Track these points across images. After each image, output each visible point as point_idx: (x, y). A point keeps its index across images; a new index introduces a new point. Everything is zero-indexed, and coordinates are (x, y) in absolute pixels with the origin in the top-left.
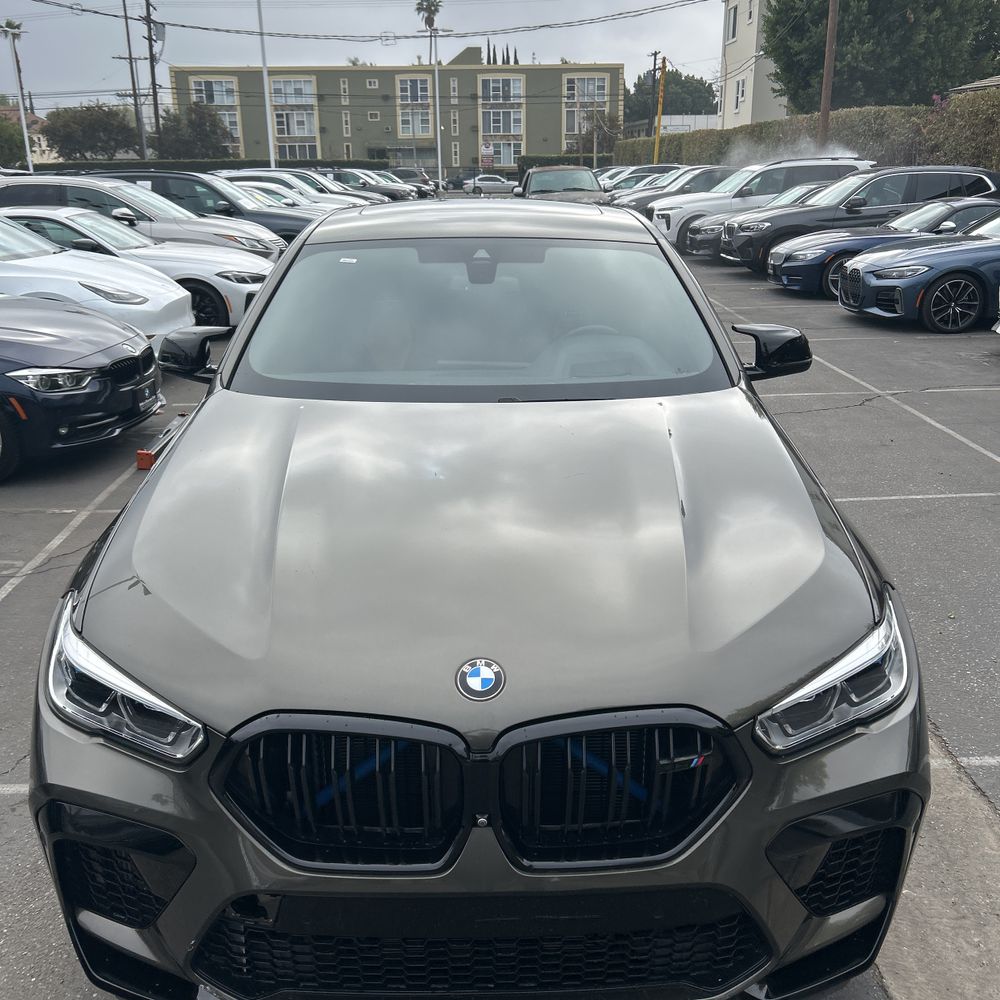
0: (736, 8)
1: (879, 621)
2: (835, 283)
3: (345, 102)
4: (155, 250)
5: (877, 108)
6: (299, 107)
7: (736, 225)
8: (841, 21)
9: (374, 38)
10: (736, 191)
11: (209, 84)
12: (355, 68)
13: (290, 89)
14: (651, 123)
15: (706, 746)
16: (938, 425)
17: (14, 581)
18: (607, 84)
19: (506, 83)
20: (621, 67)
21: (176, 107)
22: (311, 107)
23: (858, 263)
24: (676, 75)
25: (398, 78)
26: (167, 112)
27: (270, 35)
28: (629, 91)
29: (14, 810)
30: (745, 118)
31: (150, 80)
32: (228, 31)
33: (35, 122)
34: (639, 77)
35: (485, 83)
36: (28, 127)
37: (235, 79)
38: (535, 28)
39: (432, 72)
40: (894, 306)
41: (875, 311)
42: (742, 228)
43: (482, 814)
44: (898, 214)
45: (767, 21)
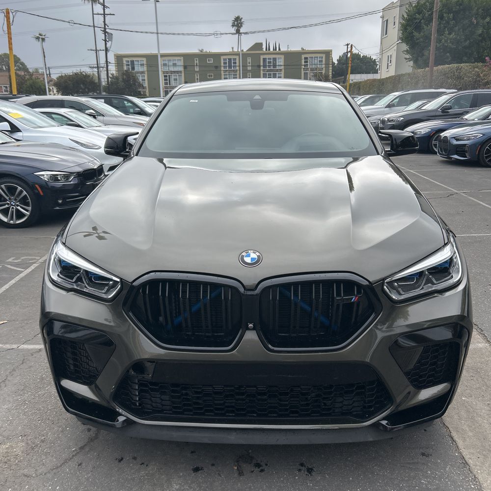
0: (387, 21)
1: (447, 243)
2: (435, 145)
3: (197, 69)
4: (104, 128)
5: (458, 65)
6: (174, 72)
7: (386, 119)
8: (440, 24)
9: (210, 35)
10: (386, 105)
11: (132, 62)
12: (202, 53)
13: (171, 63)
14: (345, 78)
15: (359, 292)
16: (486, 205)
17: (36, 265)
18: (324, 60)
19: (275, 59)
20: (331, 51)
21: (117, 72)
22: (181, 72)
23: (447, 134)
24: (358, 55)
25: (222, 58)
26: (113, 75)
27: (162, 34)
28: (335, 64)
29: (33, 355)
30: (392, 72)
31: (105, 60)
32: (142, 32)
33: (51, 81)
34: (340, 57)
35: (264, 60)
36: (48, 83)
37: (145, 59)
38: (288, 29)
39: (239, 55)
40: (465, 154)
41: (456, 157)
42: (389, 120)
43: (251, 323)
44: (467, 112)
45: (403, 25)
